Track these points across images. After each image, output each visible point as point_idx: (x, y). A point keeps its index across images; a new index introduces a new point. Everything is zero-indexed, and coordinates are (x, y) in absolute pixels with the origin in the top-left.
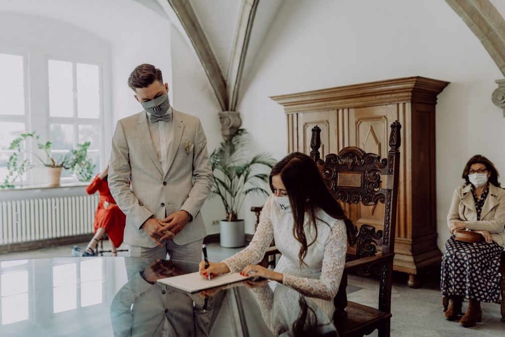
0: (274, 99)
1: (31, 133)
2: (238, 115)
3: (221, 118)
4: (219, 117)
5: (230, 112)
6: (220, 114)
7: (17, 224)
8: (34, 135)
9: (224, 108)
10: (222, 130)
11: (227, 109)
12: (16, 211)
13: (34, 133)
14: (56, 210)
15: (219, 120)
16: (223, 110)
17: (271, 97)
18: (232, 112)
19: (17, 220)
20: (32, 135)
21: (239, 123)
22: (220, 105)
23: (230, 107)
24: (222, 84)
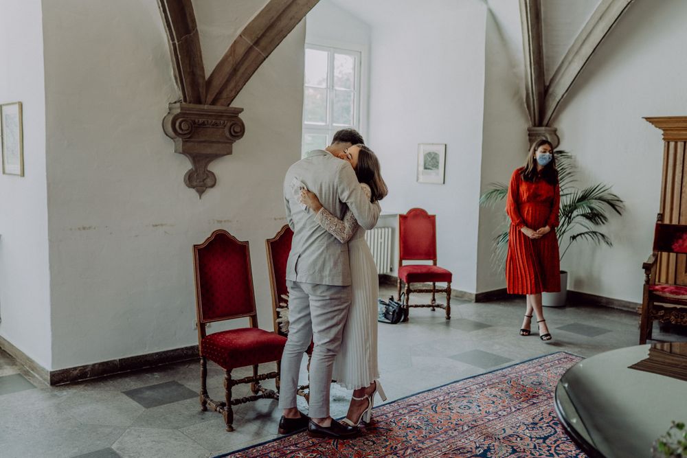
0: (650, 122)
2: (555, 131)
3: (529, 135)
4: (527, 133)
5: (543, 128)
6: (529, 130)
9: (537, 122)
11: (540, 124)
15: (528, 137)
16: (535, 125)
17: (647, 119)
18: (547, 128)
21: (556, 144)
22: (530, 118)
23: (545, 122)
24: (543, 90)
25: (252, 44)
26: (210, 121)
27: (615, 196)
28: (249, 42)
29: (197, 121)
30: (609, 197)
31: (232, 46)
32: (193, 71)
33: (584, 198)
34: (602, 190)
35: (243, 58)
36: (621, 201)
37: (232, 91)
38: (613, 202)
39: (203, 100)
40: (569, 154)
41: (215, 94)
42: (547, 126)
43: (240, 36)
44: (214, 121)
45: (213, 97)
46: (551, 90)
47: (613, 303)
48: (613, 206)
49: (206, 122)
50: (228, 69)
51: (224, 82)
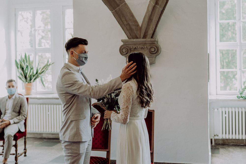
25: (154, 5)
26: (139, 47)
28: (153, 4)
29: (132, 47)
31: (148, 8)
32: (129, 24)
35: (152, 12)
37: (151, 30)
39: (138, 37)
41: (144, 33)
43: (150, 1)
44: (141, 46)
45: (143, 35)
49: (137, 48)
50: (147, 20)
51: (146, 26)
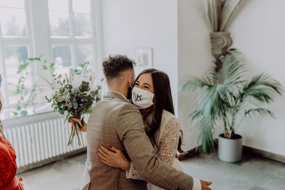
1: (38, 57)
2: (228, 36)
3: (211, 38)
4: (210, 37)
5: (220, 33)
6: (211, 35)
7: (31, 147)
8: (41, 59)
9: (216, 29)
10: (213, 49)
11: (219, 30)
12: (30, 134)
13: (41, 56)
14: (65, 128)
15: (210, 40)
16: (215, 31)
18: (224, 33)
19: (32, 143)
20: (39, 59)
21: (230, 43)
22: (210, 26)
23: (222, 28)
24: (220, 5)
27: (276, 81)
30: (271, 82)
33: (253, 84)
34: (266, 77)
36: (280, 85)
38: (275, 86)
40: (240, 51)
42: (223, 31)
46: (226, 4)
47: (275, 157)
48: (275, 88)
